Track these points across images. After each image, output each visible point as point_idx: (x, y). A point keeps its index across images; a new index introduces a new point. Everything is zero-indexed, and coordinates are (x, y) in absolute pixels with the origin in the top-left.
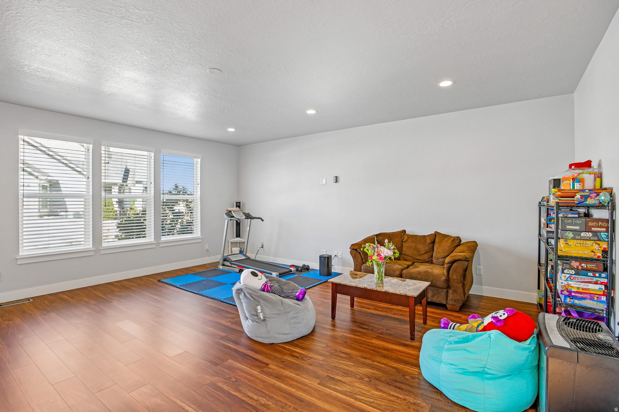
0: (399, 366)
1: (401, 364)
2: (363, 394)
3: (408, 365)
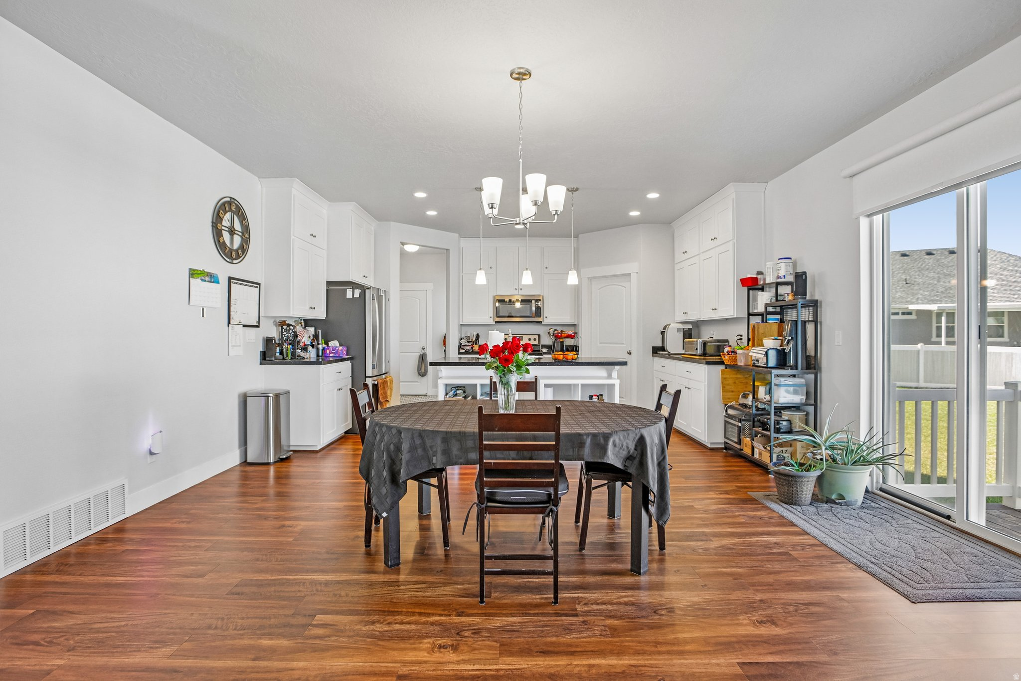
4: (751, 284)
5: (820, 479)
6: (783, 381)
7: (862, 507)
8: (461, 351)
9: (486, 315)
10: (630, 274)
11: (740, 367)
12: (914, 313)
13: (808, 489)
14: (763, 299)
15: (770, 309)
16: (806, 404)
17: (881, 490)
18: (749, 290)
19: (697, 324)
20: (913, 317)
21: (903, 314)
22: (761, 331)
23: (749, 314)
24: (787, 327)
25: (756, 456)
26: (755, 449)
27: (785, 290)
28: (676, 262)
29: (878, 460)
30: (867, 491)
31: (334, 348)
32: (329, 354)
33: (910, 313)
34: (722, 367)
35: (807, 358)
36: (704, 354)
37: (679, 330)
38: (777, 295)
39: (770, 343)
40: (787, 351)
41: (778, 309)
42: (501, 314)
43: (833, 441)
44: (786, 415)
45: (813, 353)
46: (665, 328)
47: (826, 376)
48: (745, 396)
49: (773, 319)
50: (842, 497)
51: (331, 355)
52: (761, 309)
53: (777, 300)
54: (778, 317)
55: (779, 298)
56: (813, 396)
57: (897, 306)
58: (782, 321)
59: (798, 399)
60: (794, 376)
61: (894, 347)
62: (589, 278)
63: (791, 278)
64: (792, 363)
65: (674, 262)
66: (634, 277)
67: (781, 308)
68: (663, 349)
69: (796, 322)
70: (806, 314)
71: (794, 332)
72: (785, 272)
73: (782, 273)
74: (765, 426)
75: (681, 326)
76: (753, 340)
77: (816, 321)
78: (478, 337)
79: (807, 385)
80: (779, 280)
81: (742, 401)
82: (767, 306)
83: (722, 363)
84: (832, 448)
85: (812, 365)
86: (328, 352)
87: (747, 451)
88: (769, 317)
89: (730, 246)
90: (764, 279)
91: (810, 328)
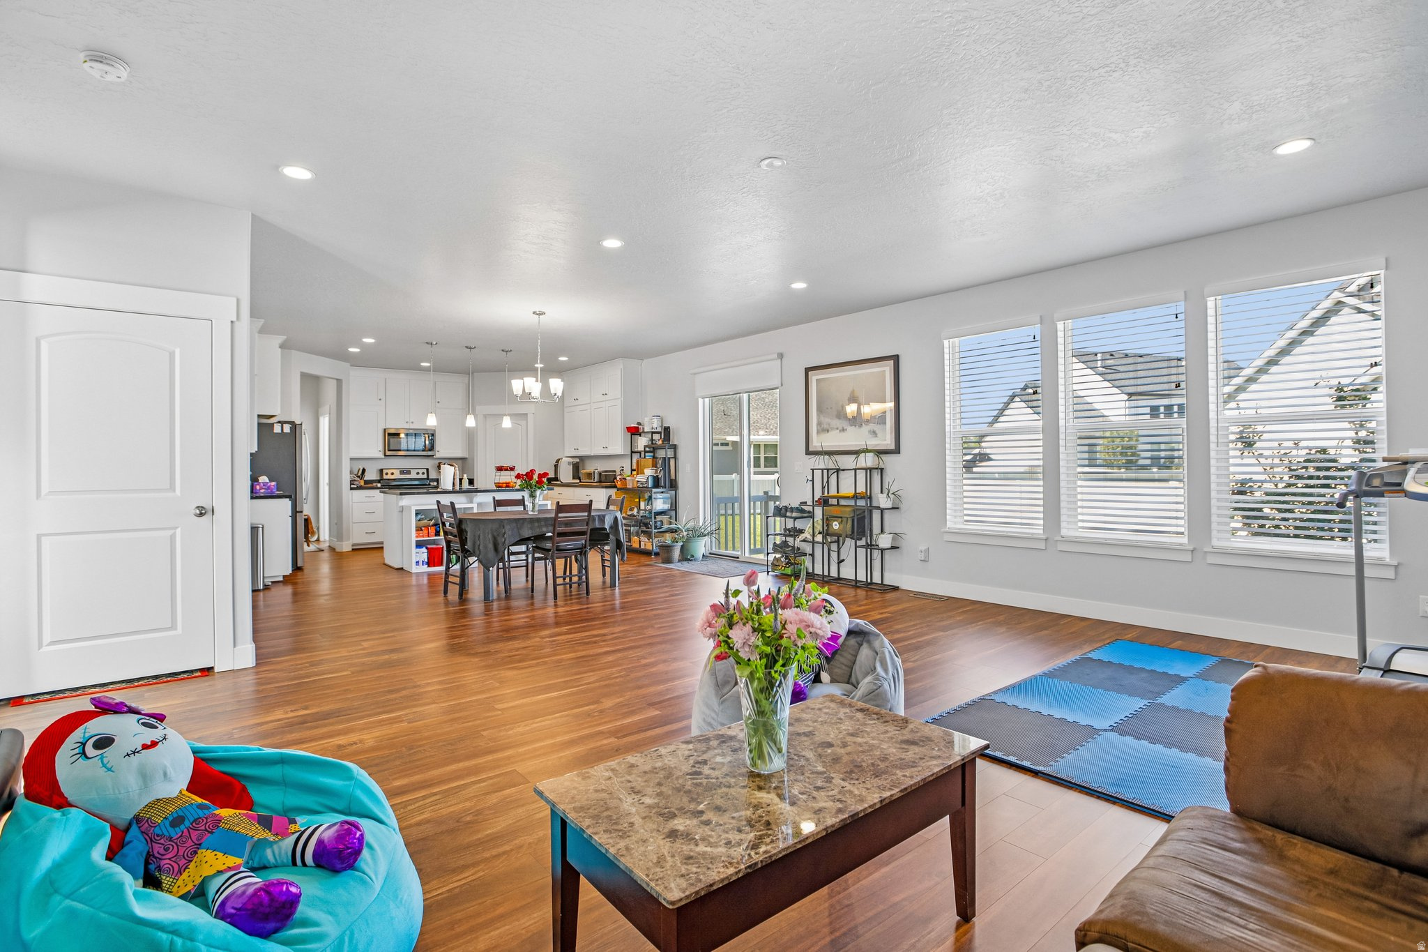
0: (458, 878)
1: (461, 886)
2: (434, 803)
3: (445, 895)
4: (634, 431)
5: (682, 546)
6: (659, 496)
7: (702, 560)
8: (353, 486)
9: (374, 448)
10: (526, 414)
11: (629, 489)
12: (730, 444)
13: (676, 553)
14: (642, 442)
15: (647, 449)
16: (671, 510)
17: (710, 554)
18: (632, 435)
19: (582, 458)
20: (729, 448)
21: (722, 444)
22: (642, 464)
23: (632, 452)
24: (660, 462)
25: (642, 547)
26: (642, 543)
27: (656, 437)
28: (565, 406)
29: (708, 534)
30: (703, 555)
31: (265, 484)
32: (260, 489)
33: (727, 444)
34: (615, 490)
35: (671, 481)
36: (600, 481)
37: (569, 463)
38: (652, 440)
39: (649, 472)
40: (660, 477)
41: (652, 450)
42: (391, 448)
43: (687, 526)
44: (659, 518)
45: (674, 478)
46: (558, 461)
47: (680, 491)
48: (631, 509)
49: (649, 455)
50: (693, 556)
51: (262, 491)
52: (641, 448)
53: (652, 443)
54: (652, 454)
55: (654, 442)
56: (675, 506)
57: (718, 437)
58: (654, 457)
59: (667, 507)
60: (662, 492)
61: (715, 477)
62: (484, 415)
63: (659, 430)
64: (662, 484)
65: (563, 405)
66: (530, 417)
67: (653, 448)
68: (556, 479)
69: (665, 458)
70: (670, 453)
71: (663, 465)
72: (656, 425)
73: (655, 426)
74: (646, 525)
75: (571, 460)
76: (638, 470)
77: (675, 458)
78: (364, 470)
79: (671, 498)
80: (653, 430)
81: (630, 513)
82: (645, 447)
83: (615, 487)
84: (688, 530)
85: (673, 485)
86: (258, 487)
87: (636, 545)
88: (646, 454)
89: (619, 403)
90: (643, 429)
91: (672, 462)
